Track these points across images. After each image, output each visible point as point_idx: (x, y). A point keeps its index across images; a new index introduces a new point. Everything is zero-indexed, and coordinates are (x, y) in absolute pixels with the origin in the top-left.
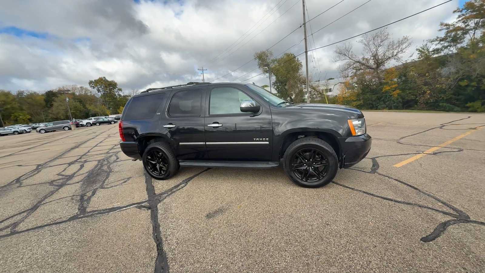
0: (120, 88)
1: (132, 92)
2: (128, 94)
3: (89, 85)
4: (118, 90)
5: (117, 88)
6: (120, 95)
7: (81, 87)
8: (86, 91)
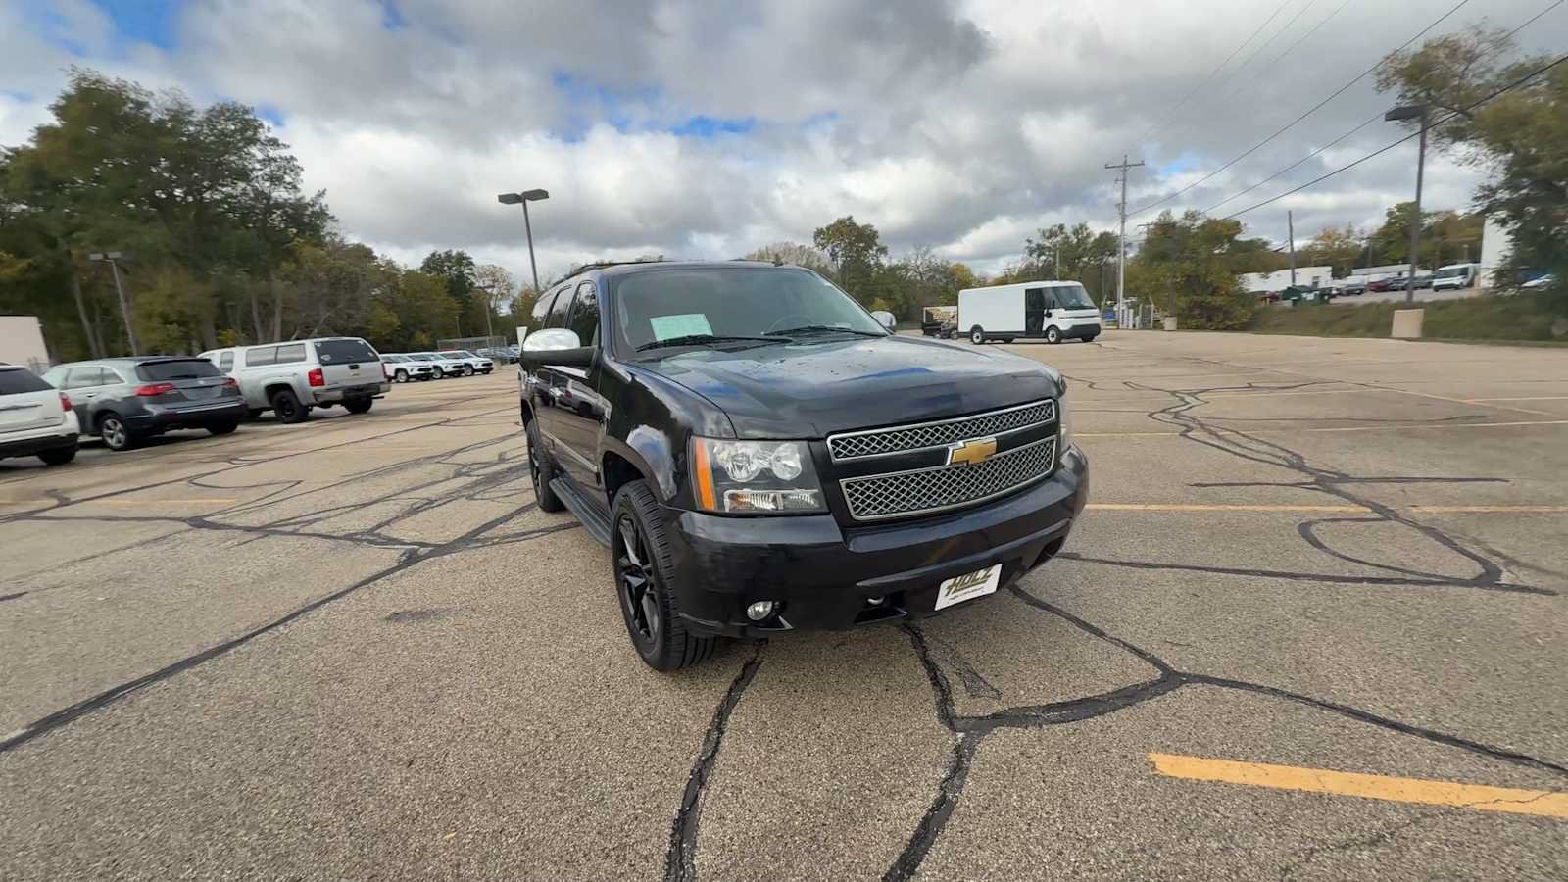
0: (883, 245)
1: (915, 256)
2: (902, 261)
3: (813, 239)
4: (878, 250)
5: (876, 245)
6: (879, 265)
7: (801, 247)
8: (810, 256)
